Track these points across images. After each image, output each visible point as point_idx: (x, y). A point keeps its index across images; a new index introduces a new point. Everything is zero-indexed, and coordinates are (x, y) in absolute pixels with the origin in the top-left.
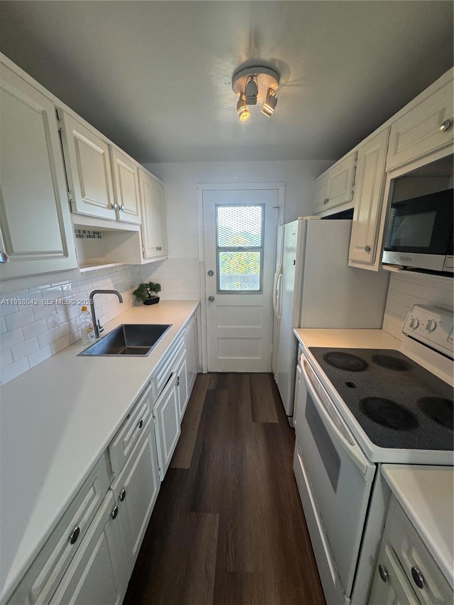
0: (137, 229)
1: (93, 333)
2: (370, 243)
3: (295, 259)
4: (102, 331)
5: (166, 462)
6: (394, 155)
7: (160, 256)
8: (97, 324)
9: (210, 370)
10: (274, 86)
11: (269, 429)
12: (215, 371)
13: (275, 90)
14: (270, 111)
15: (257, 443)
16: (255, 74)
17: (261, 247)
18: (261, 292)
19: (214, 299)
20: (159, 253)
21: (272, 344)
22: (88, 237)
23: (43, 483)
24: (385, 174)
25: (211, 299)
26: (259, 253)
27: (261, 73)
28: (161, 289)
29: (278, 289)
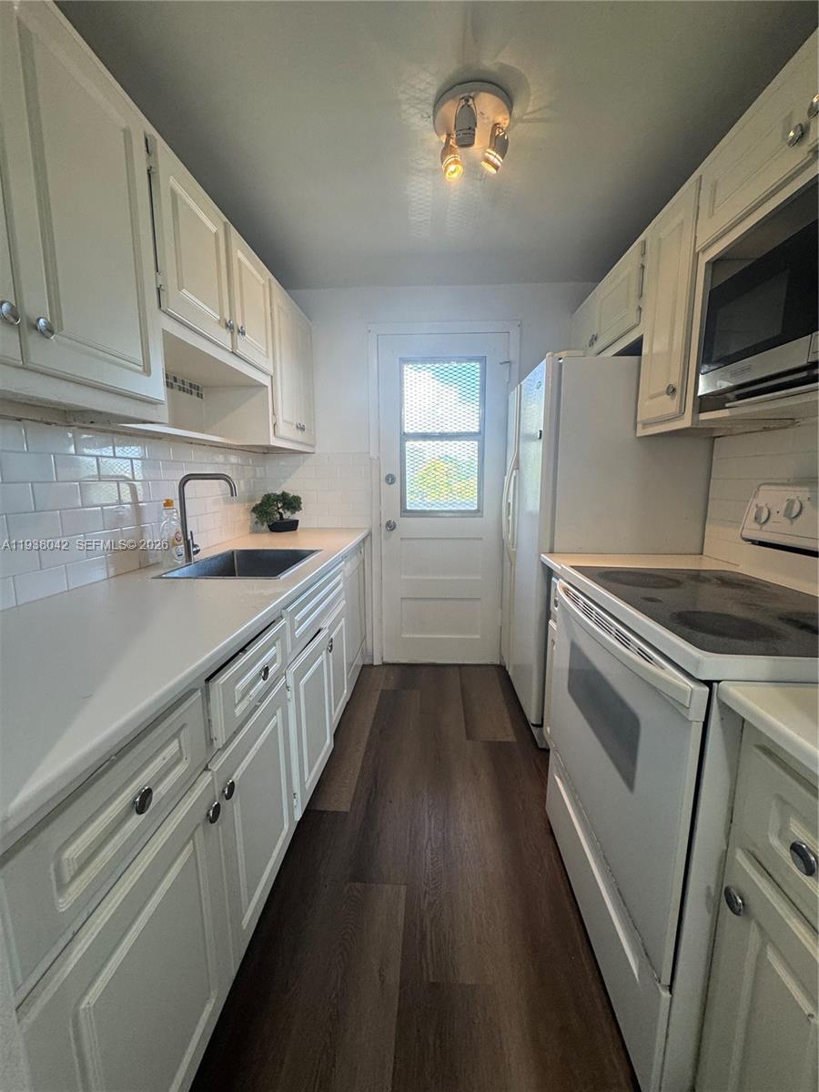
0: (266, 381)
1: (181, 548)
2: (675, 380)
3: (542, 429)
4: (197, 552)
5: (307, 786)
6: (710, 217)
7: (301, 443)
8: (189, 537)
9: (388, 660)
10: (503, 120)
11: (497, 751)
12: (395, 660)
13: (505, 126)
14: (496, 161)
15: (476, 774)
16: (472, 94)
17: (480, 433)
18: (480, 514)
19: (395, 527)
20: (299, 436)
21: (500, 611)
22: (180, 390)
23: (91, 695)
24: (696, 256)
25: (391, 526)
26: (476, 443)
27: (481, 91)
28: (302, 506)
29: (511, 501)
